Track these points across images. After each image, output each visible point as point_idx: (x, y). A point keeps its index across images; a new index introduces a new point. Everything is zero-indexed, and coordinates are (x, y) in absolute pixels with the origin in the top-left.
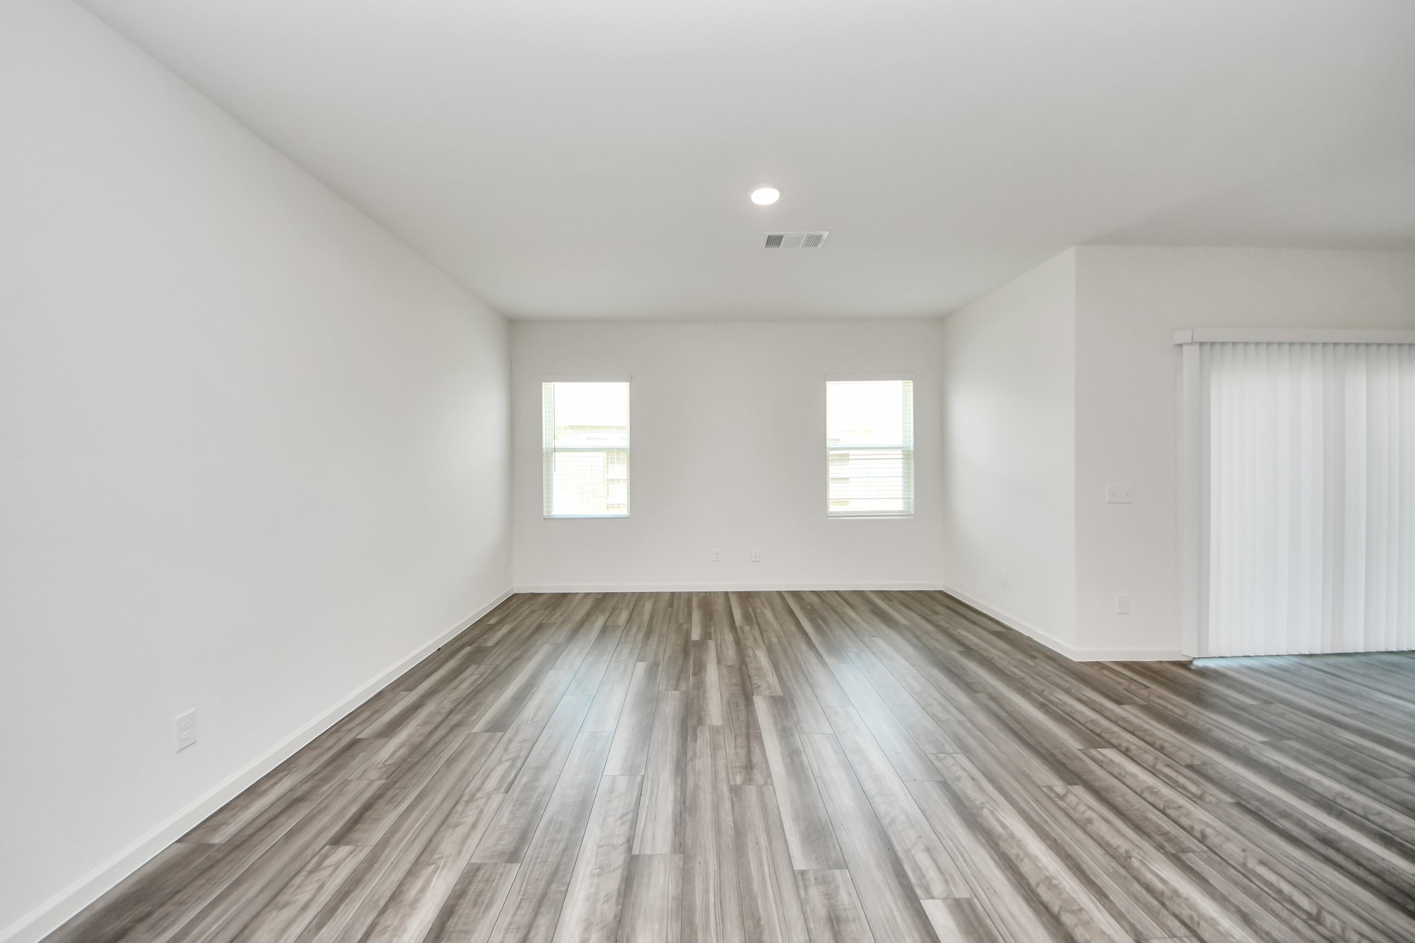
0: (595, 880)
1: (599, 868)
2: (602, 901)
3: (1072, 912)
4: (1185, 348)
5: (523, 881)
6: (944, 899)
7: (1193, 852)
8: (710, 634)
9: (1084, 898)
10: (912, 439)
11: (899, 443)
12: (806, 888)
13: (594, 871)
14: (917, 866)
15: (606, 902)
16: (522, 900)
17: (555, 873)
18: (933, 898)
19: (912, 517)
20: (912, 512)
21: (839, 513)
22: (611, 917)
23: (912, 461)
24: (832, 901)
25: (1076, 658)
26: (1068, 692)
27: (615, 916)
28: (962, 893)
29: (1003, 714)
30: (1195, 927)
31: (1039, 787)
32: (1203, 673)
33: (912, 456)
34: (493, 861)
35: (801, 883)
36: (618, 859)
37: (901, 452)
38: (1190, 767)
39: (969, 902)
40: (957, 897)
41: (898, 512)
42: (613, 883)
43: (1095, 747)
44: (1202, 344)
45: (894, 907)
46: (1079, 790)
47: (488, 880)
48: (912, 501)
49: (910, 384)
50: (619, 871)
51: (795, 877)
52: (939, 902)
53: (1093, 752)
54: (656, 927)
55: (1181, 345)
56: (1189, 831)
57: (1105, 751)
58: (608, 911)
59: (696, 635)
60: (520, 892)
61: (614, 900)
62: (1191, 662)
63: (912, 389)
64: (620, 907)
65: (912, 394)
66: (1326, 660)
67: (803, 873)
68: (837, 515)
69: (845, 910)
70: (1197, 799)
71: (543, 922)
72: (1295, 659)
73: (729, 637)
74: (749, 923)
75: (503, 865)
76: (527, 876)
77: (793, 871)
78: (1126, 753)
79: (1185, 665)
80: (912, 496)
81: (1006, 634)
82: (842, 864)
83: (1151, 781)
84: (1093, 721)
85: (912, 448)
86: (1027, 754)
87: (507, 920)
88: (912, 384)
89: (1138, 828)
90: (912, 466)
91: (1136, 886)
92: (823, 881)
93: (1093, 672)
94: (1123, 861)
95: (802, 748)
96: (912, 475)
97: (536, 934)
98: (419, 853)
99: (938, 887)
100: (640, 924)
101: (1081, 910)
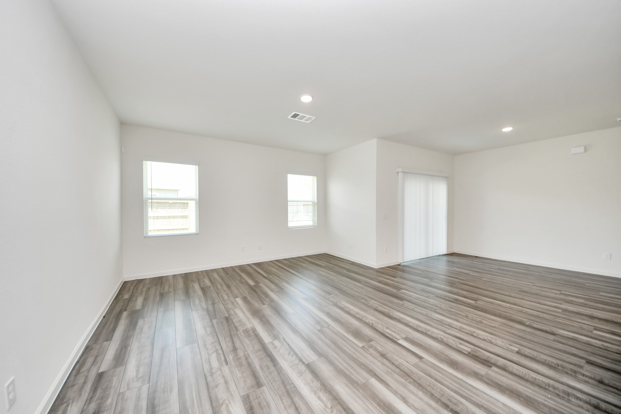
0: (301, 377)
1: (299, 373)
2: (311, 383)
3: (428, 331)
4: (399, 173)
5: (274, 391)
6: (402, 339)
7: (438, 309)
8: (257, 281)
9: (428, 327)
10: (316, 198)
11: (311, 199)
12: (368, 350)
13: (298, 375)
14: (389, 333)
15: (313, 382)
16: (280, 397)
17: (283, 383)
18: (399, 340)
19: (316, 227)
20: (316, 225)
21: (292, 227)
22: (320, 386)
23: (316, 206)
24: (378, 351)
25: (376, 268)
26: (381, 277)
27: (321, 385)
28: (405, 336)
29: (372, 287)
30: (450, 325)
31: (396, 304)
32: (404, 266)
33: (316, 205)
34: (252, 390)
35: (365, 350)
36: (303, 368)
37: (312, 203)
38: (421, 290)
39: (407, 337)
40: (404, 337)
41: (312, 225)
42: (309, 376)
43: (399, 290)
44: (403, 172)
45: (393, 346)
46: (404, 302)
47: (257, 398)
48: (316, 221)
49: (315, 178)
50: (307, 371)
51: (363, 349)
52: (401, 340)
53: (399, 291)
54: (337, 381)
55: (398, 172)
56: (433, 305)
57: (402, 290)
58: (316, 384)
59: (252, 283)
60: (276, 395)
61: (314, 380)
62: (400, 264)
63: (316, 180)
64: (319, 382)
65: (316, 181)
66: (425, 259)
67: (363, 347)
68: (291, 228)
69: (383, 352)
70: (428, 297)
71: (296, 399)
72: (419, 260)
73: (267, 281)
74: (363, 367)
75: (258, 390)
76: (273, 388)
77: (360, 347)
78: (406, 290)
79: (399, 265)
80: (316, 219)
81: (353, 264)
82: (371, 340)
83: (417, 296)
84: (393, 283)
85: (316, 202)
86: (387, 296)
87: (282, 406)
88: (316, 178)
89: (423, 307)
90: (316, 208)
91: (434, 321)
92: (371, 347)
93: (382, 270)
94: (426, 316)
95: (329, 312)
96: (316, 212)
97: (299, 404)
98: (210, 404)
99: (398, 337)
100: (331, 383)
101: (429, 330)
